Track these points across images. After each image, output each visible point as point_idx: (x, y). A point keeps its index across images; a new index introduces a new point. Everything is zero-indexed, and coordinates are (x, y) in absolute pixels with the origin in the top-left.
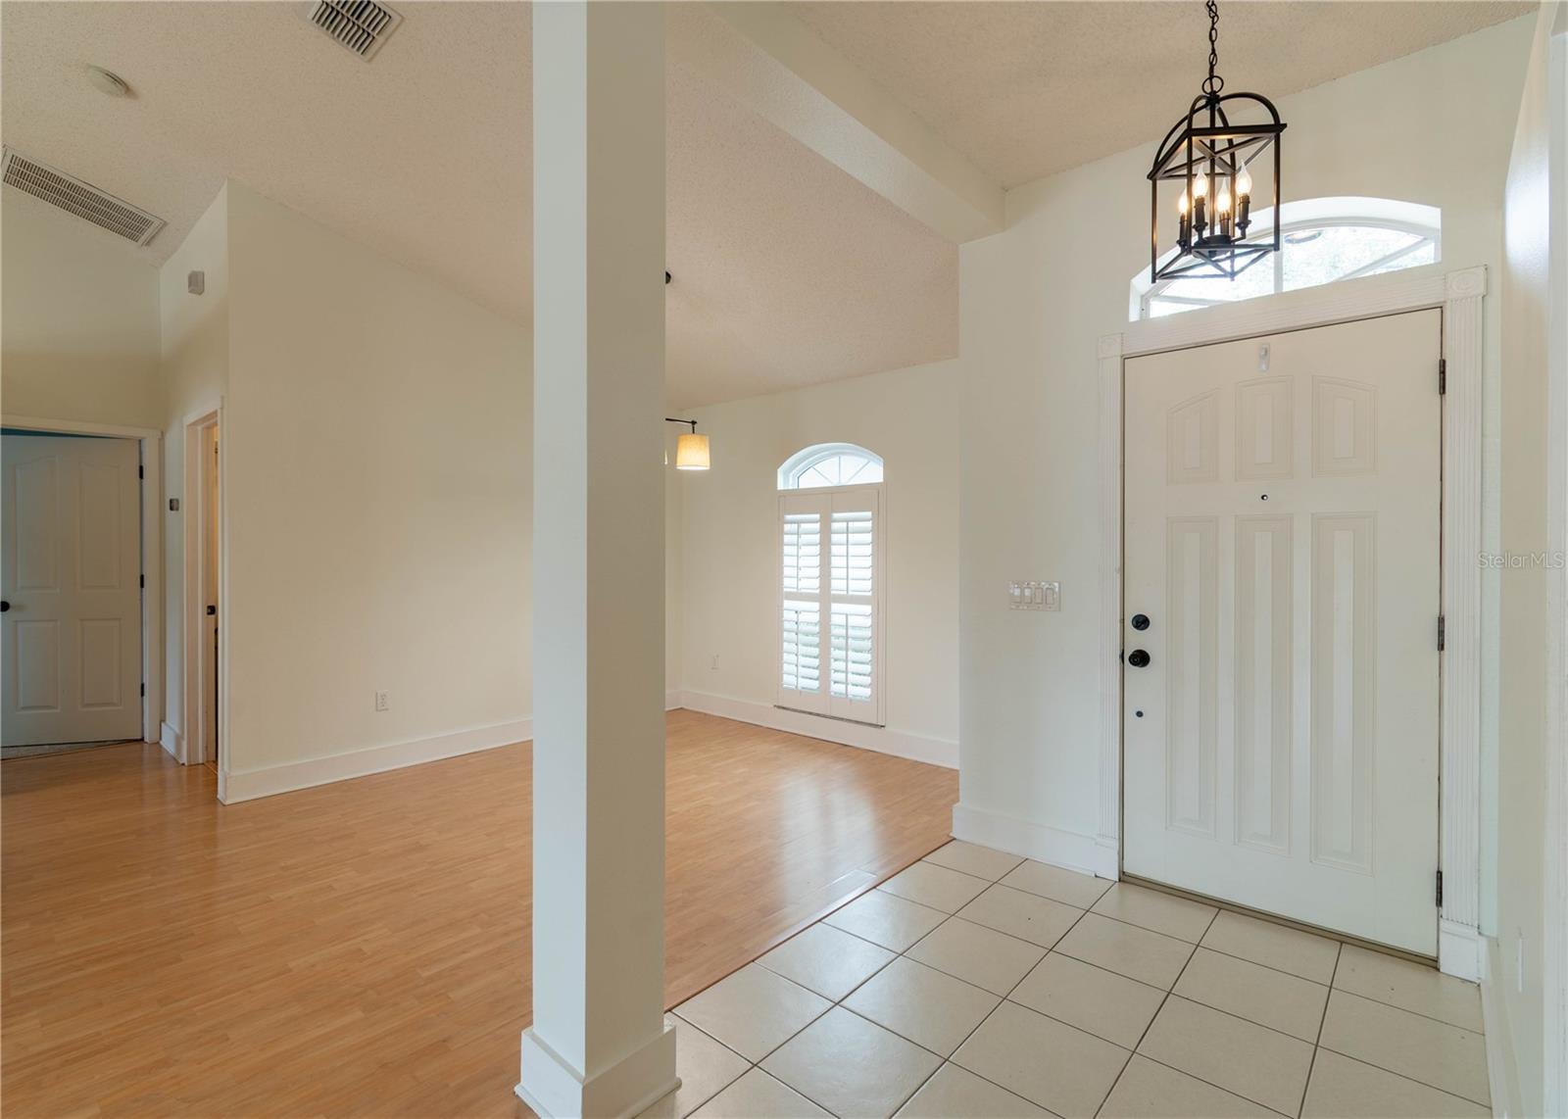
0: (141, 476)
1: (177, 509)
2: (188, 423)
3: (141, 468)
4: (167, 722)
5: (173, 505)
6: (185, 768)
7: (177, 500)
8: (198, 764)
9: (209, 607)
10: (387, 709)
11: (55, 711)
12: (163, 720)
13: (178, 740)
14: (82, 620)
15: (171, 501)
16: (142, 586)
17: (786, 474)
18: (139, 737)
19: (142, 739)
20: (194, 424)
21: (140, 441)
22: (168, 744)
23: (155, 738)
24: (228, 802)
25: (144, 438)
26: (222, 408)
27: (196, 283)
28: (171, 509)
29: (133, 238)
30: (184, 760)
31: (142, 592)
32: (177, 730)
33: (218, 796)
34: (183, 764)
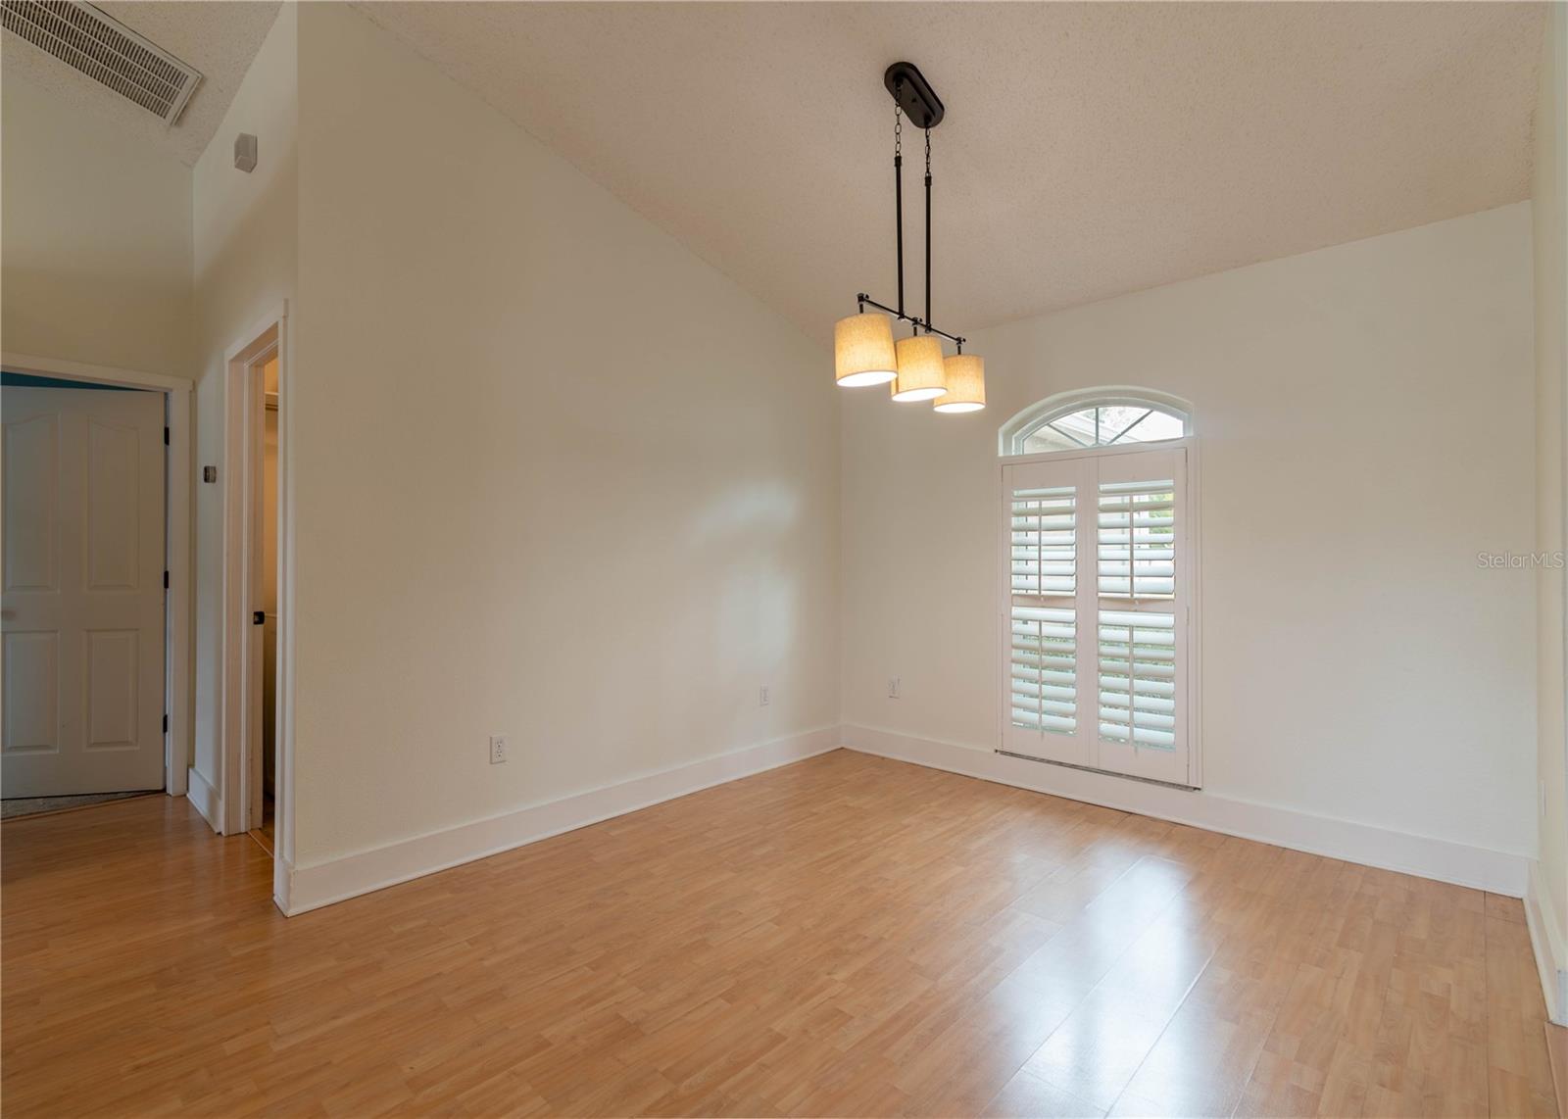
0: (167, 441)
1: (214, 481)
2: (231, 357)
3: (167, 431)
4: (196, 767)
5: (209, 475)
6: (221, 840)
7: (214, 468)
8: (240, 833)
9: (256, 614)
10: (504, 761)
11: (51, 752)
12: (190, 765)
13: (213, 797)
14: (89, 631)
15: (206, 469)
16: (166, 585)
17: (1008, 436)
18: (161, 788)
19: (164, 790)
20: (239, 358)
21: (166, 394)
22: (198, 799)
23: (181, 790)
24: (290, 913)
25: (171, 390)
26: (285, 317)
27: (246, 154)
28: (206, 480)
29: (160, 110)
30: (220, 826)
31: (166, 592)
32: (210, 781)
33: (275, 898)
34: (220, 833)
